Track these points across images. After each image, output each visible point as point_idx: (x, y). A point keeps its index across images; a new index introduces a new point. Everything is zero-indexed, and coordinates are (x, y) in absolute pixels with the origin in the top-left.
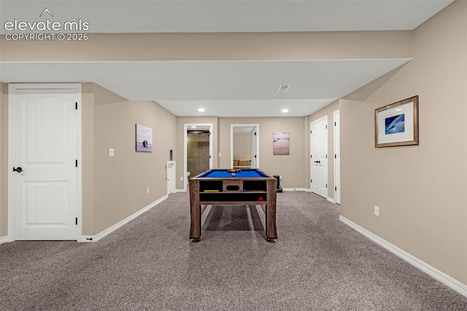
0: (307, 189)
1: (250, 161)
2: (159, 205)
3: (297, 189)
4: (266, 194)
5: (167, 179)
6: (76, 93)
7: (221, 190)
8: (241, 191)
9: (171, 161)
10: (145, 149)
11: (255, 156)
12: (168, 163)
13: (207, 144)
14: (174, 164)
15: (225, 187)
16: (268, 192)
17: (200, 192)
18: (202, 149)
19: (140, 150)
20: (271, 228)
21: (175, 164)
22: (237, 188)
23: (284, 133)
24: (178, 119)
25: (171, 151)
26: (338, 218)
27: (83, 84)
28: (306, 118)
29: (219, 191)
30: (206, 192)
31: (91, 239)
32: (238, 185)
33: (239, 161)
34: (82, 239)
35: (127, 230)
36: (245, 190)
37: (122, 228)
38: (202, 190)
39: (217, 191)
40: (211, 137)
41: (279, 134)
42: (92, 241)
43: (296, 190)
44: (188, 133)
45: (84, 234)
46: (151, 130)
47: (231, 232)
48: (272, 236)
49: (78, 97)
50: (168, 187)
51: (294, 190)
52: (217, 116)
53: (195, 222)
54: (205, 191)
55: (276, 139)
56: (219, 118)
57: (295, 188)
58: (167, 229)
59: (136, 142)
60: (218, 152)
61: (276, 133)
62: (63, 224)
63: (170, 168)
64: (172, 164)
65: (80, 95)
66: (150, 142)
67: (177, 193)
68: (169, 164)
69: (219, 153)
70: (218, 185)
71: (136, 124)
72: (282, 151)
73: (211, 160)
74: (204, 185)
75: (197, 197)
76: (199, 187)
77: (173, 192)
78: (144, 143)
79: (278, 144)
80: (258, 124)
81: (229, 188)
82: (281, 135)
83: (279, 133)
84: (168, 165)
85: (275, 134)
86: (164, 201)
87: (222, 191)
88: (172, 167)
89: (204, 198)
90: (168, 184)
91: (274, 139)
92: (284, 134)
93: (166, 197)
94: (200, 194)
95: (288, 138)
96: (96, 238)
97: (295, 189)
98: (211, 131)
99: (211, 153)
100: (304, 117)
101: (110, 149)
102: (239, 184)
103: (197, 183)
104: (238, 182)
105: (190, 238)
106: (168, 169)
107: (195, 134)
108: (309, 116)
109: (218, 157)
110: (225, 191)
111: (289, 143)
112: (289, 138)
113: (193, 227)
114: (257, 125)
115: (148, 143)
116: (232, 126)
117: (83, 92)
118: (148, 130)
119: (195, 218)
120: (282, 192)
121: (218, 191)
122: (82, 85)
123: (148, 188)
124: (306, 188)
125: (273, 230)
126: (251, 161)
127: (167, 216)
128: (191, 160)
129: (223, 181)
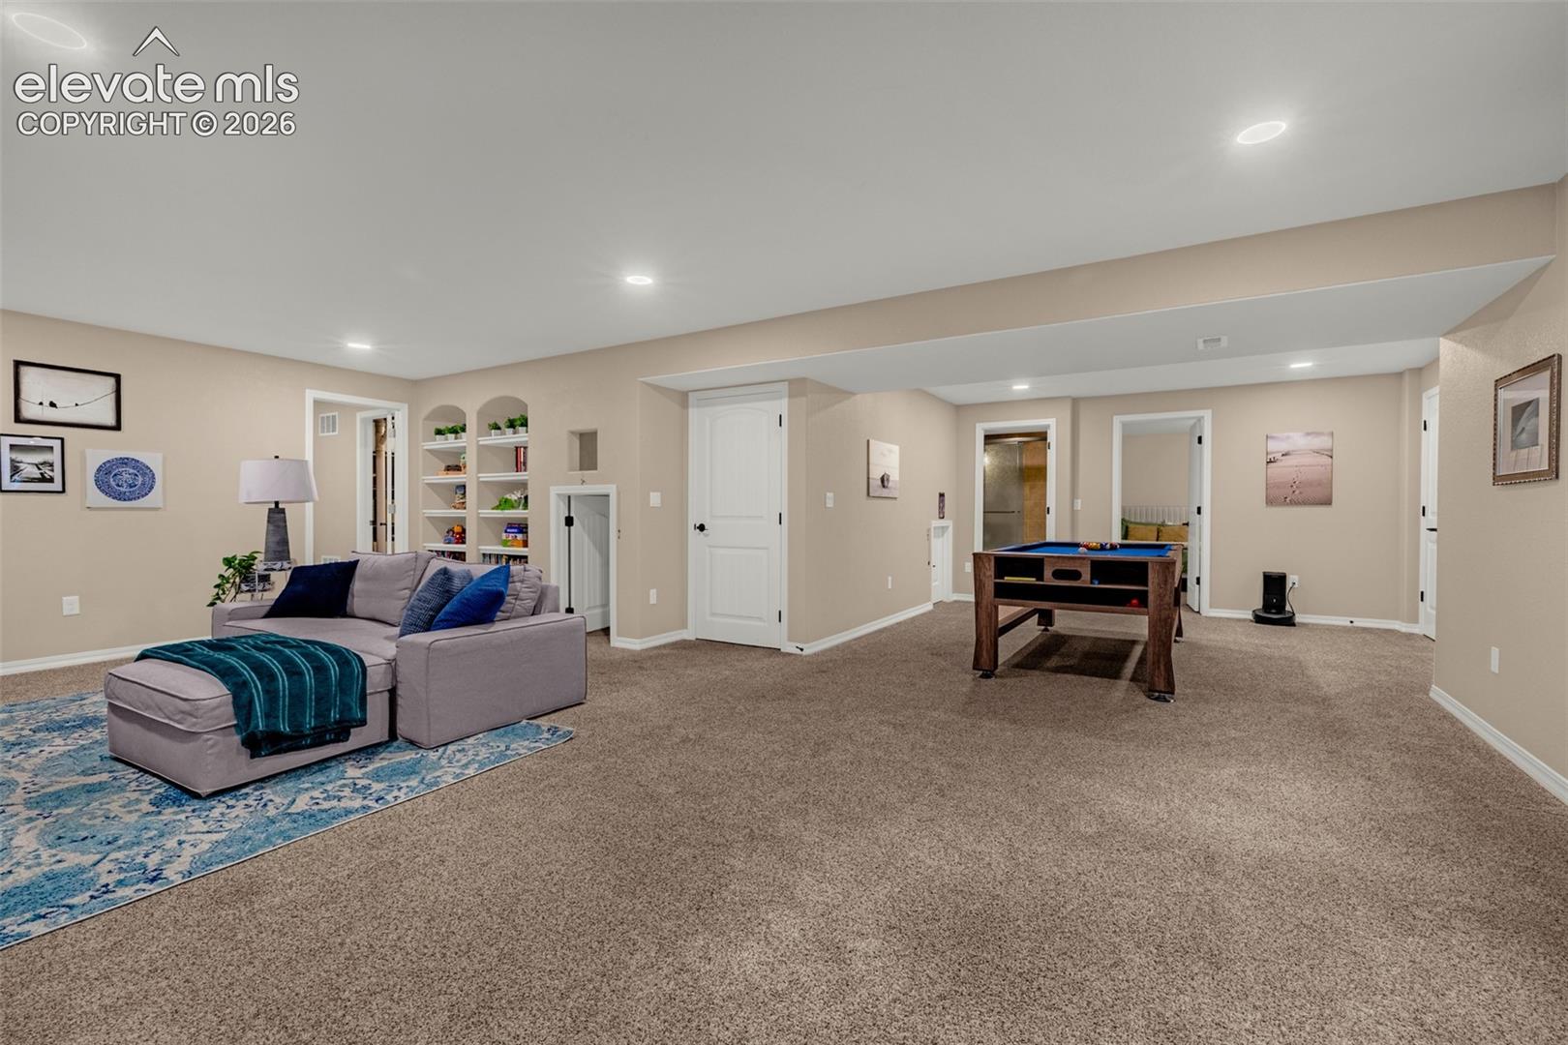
0: (1404, 624)
1: (1184, 524)
2: (913, 619)
3: (1360, 623)
4: (1147, 591)
5: (932, 565)
6: (781, 398)
7: (1040, 577)
8: (1086, 580)
9: (942, 521)
10: (885, 492)
11: (1199, 509)
12: (933, 526)
13: (1039, 473)
14: (947, 527)
15: (1048, 573)
16: (1151, 588)
17: (995, 578)
18: (1032, 488)
19: (877, 494)
20: (1159, 668)
21: (951, 529)
22: (1075, 575)
23: (1308, 434)
24: (961, 411)
25: (942, 495)
26: (1426, 691)
27: (791, 382)
28: (1407, 378)
29: (1037, 580)
30: (1008, 579)
31: (802, 650)
32: (1079, 569)
33: (1163, 525)
34: (789, 648)
35: (854, 647)
36: (1096, 582)
37: (847, 645)
38: (999, 574)
39: (1032, 580)
40: (1052, 456)
41: (1288, 438)
42: (804, 653)
43: (1355, 624)
44: (985, 444)
45: (790, 639)
46: (896, 448)
47: (1069, 677)
48: (1161, 685)
49: (782, 406)
50: (933, 584)
51: (1351, 625)
52: (1069, 397)
53: (984, 638)
54: (1006, 578)
55: (1278, 456)
56: (1076, 402)
57: (1352, 619)
58: (930, 656)
59: (868, 478)
60: (1074, 496)
61: (1274, 435)
62: (760, 619)
63: (939, 537)
64: (944, 529)
65: (785, 401)
66: (895, 476)
67: (956, 602)
68: (935, 528)
69: (1075, 501)
70: (1035, 567)
71: (868, 441)
72: (1301, 493)
73: (1051, 519)
74: (1004, 565)
75: (990, 588)
76: (993, 569)
77: (945, 600)
78: (883, 480)
79: (1284, 470)
80: (1210, 411)
81: (1058, 574)
82: (1298, 441)
83: (1291, 434)
84: (932, 530)
85: (1272, 438)
86: (923, 615)
87: (1043, 580)
88: (943, 535)
89: (1004, 592)
90: (933, 577)
91: (1267, 454)
92: (1309, 438)
93: (928, 607)
94: (996, 583)
95: (1327, 450)
96: (810, 649)
97: (1352, 622)
98: (1052, 438)
99: (1051, 501)
100: (1400, 375)
101: (828, 494)
102: (1080, 567)
103: (990, 560)
104: (1078, 562)
105: (974, 668)
106: (934, 541)
107: (1010, 446)
108: (1420, 369)
109: (1073, 512)
110: (1049, 579)
111: (1332, 465)
112: (1332, 450)
113: (981, 647)
114: (1207, 415)
115: (891, 479)
116: (1118, 421)
117: (790, 396)
118: (890, 451)
119: (984, 631)
120: (1294, 625)
121: (1034, 579)
122: (789, 384)
123: (890, 578)
124: (1403, 621)
125: (1163, 673)
126: (1187, 524)
127: (931, 638)
128: (995, 518)
129: (1046, 559)
